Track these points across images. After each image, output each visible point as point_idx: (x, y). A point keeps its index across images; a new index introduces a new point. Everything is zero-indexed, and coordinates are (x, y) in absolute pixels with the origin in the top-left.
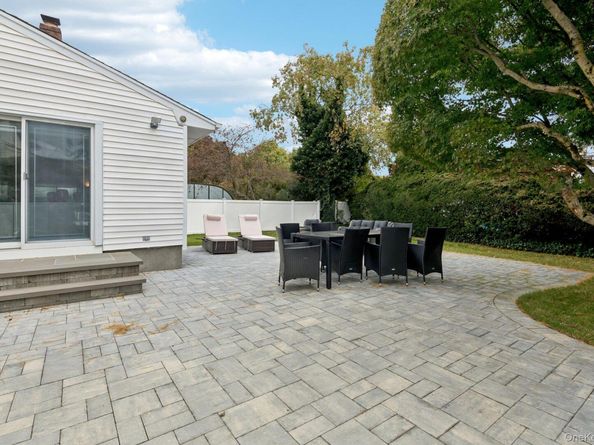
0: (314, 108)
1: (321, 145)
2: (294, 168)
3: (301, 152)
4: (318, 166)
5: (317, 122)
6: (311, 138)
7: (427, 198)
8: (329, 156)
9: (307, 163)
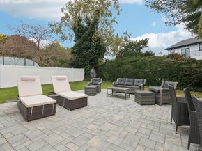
0: (82, 26)
1: (86, 43)
2: (73, 53)
3: (75, 46)
4: (85, 52)
5: (84, 32)
6: (81, 40)
7: (140, 67)
8: (89, 48)
9: (79, 51)
